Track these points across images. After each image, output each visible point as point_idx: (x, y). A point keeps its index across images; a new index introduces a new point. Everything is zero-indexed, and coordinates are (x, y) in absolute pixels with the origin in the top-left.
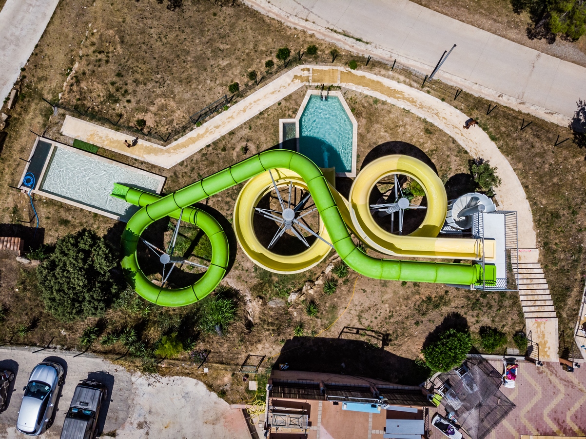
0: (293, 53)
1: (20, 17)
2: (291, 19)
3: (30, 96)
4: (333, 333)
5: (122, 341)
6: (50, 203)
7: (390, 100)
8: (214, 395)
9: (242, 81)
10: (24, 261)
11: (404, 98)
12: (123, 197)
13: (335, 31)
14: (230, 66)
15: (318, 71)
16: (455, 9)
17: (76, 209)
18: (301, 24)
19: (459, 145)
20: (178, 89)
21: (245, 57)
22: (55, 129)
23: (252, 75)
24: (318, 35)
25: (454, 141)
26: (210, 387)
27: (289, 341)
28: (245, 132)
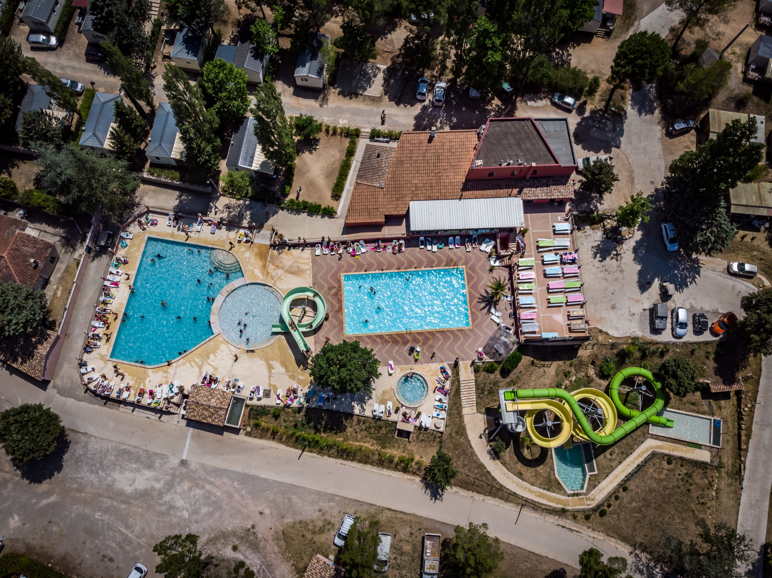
0: (598, 514)
1: (755, 522)
2: (602, 538)
3: (733, 474)
4: (555, 364)
5: (651, 349)
6: (704, 413)
7: (542, 490)
8: (604, 330)
9: (622, 494)
10: (706, 381)
11: (534, 492)
12: (668, 420)
13: (577, 531)
14: (630, 503)
15: (582, 505)
16: (514, 552)
17: (690, 411)
18: (595, 535)
19: (506, 467)
20: (655, 485)
21: (623, 509)
22: (714, 454)
23: (617, 498)
24: (585, 528)
25: (508, 469)
26: (607, 334)
27: (575, 358)
28: (614, 464)
